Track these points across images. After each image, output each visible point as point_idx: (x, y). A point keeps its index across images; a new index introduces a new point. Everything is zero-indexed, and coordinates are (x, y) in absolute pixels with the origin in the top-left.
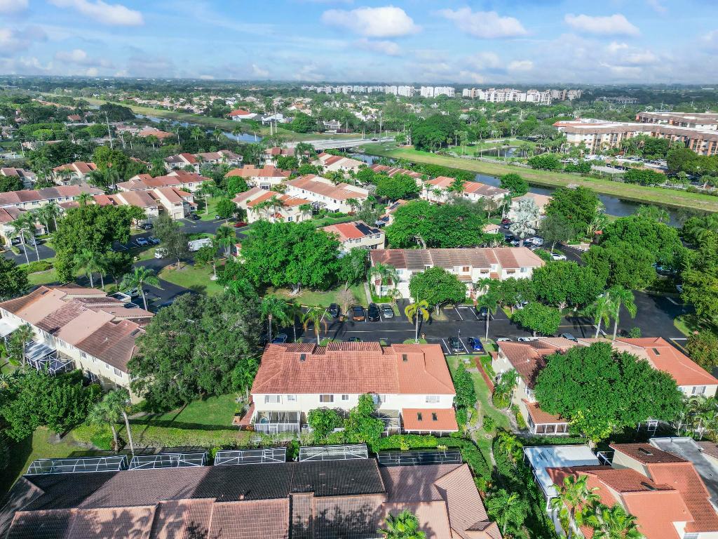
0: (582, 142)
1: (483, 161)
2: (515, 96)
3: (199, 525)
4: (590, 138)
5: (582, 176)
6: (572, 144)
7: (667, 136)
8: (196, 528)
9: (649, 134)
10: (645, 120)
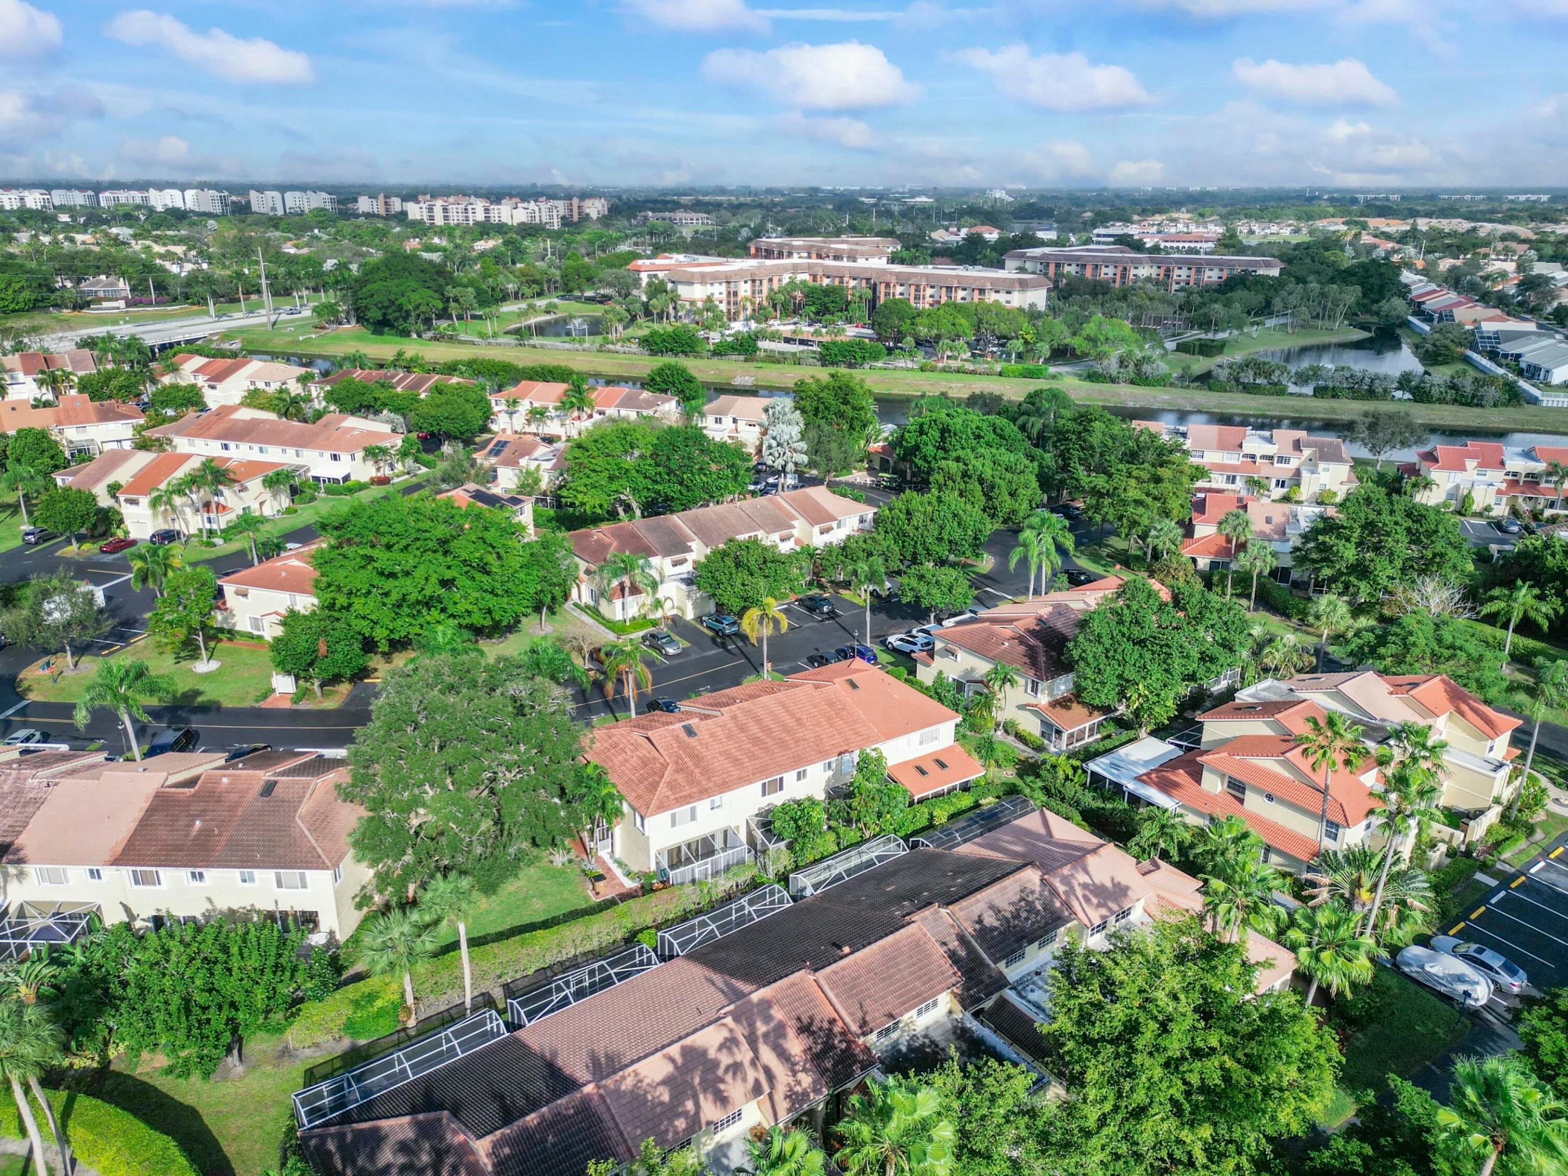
0: (709, 299)
1: (542, 347)
2: (487, 210)
3: (812, 1019)
4: (718, 291)
5: (746, 360)
6: (693, 303)
7: (837, 281)
8: (811, 1024)
9: (806, 277)
10: (769, 254)
